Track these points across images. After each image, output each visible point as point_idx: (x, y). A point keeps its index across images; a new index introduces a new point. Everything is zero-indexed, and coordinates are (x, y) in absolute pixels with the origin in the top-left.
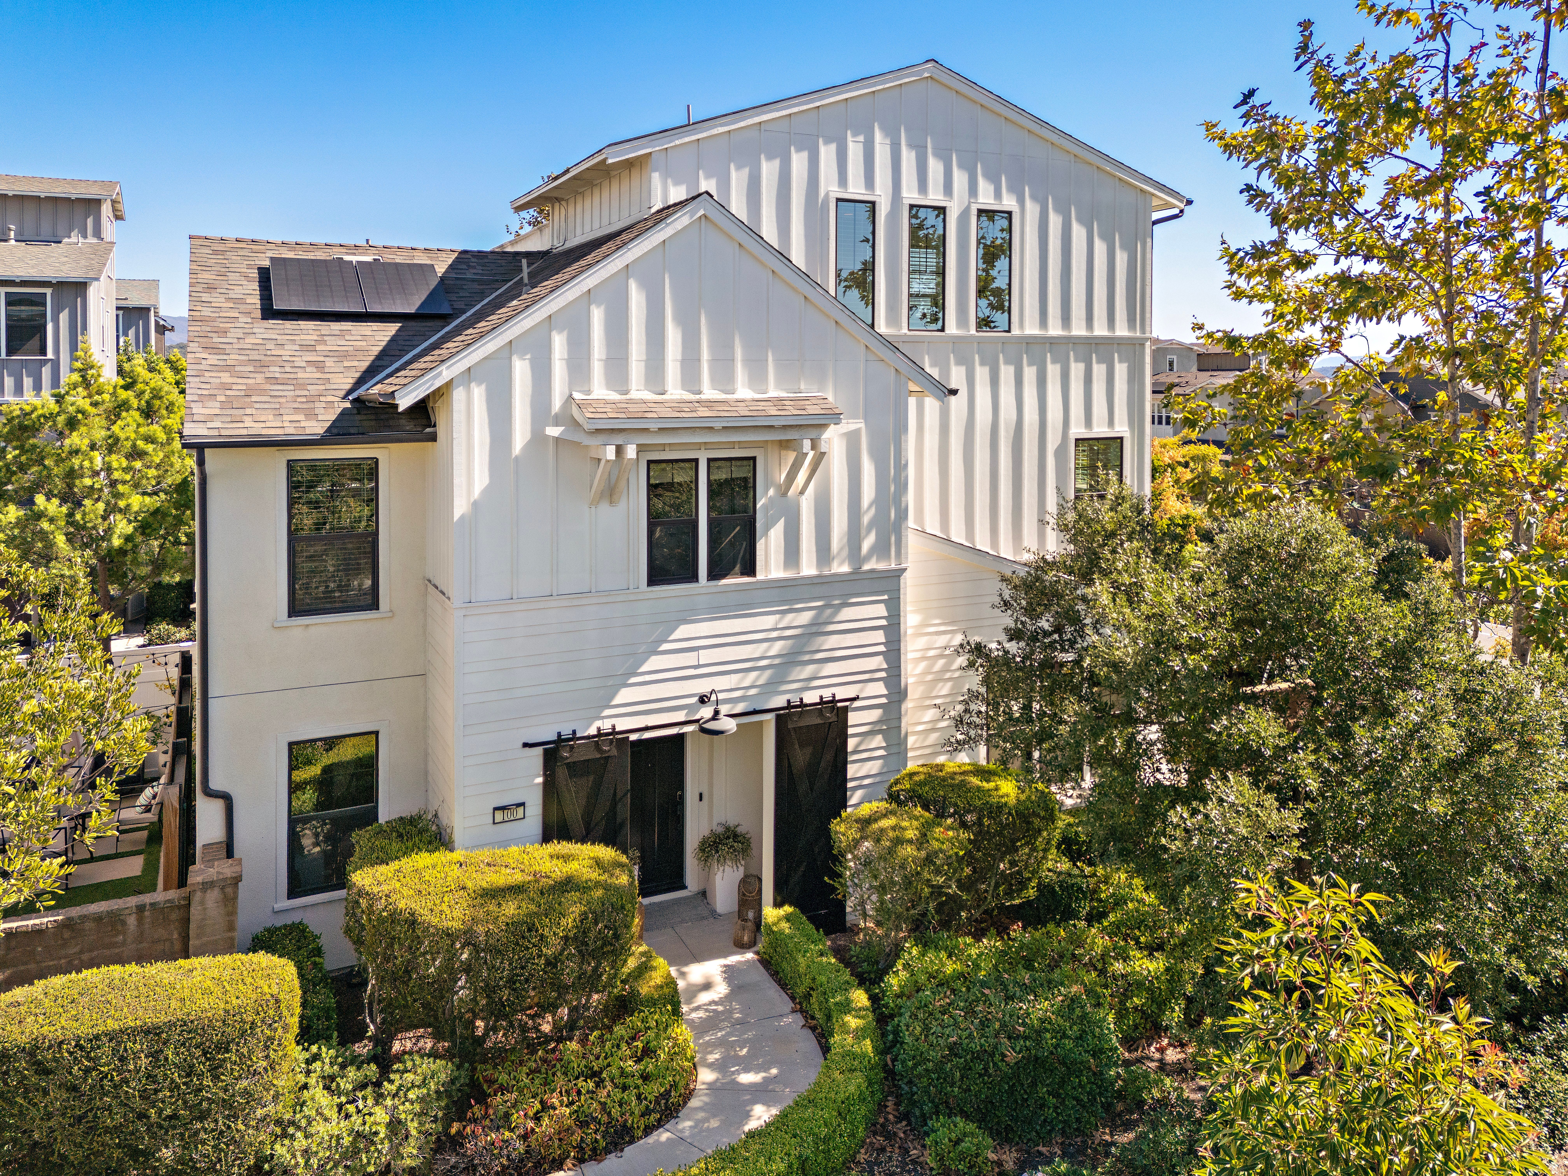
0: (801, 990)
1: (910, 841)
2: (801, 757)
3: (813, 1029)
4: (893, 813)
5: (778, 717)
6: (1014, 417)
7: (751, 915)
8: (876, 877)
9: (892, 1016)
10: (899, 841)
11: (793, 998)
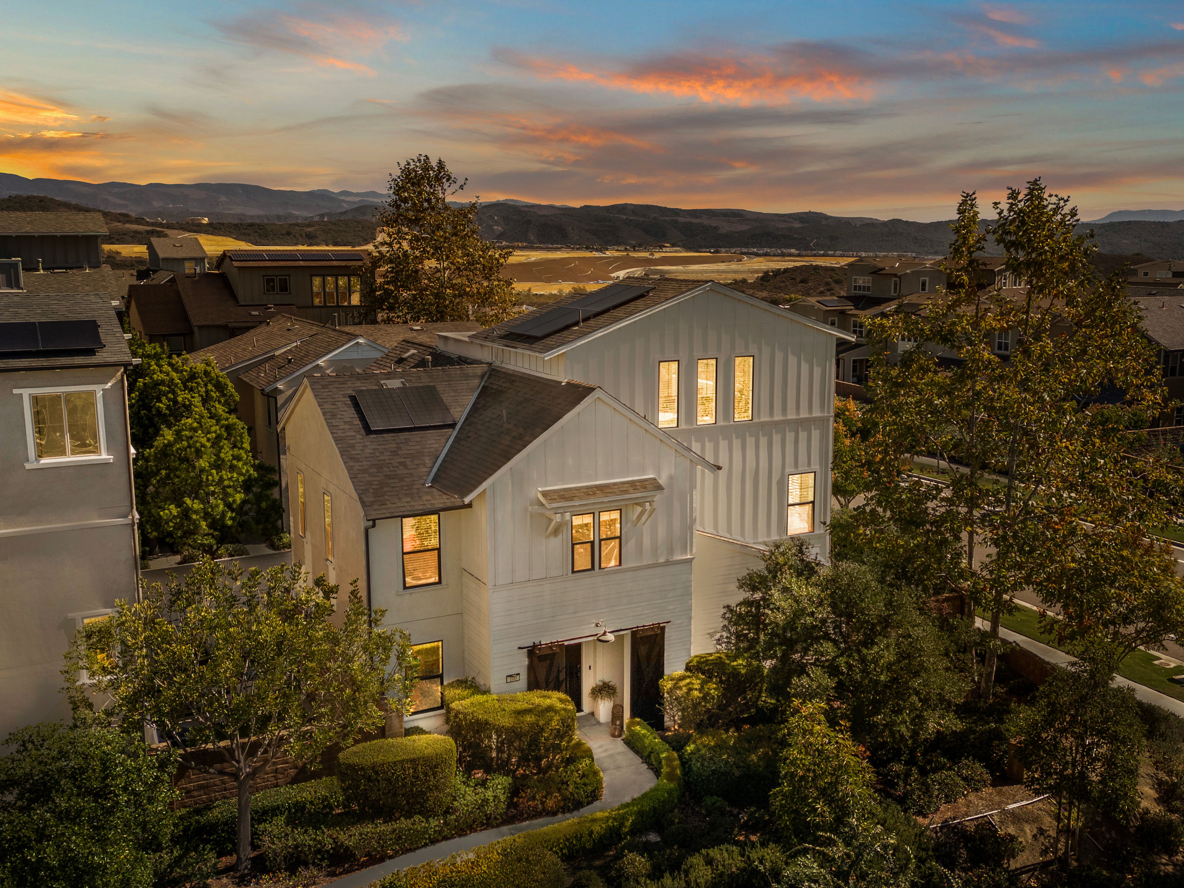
0: (646, 754)
1: (696, 689)
2: (643, 650)
3: (652, 769)
4: (689, 677)
5: (632, 632)
6: (755, 465)
7: (618, 723)
8: (680, 705)
9: (687, 763)
10: (690, 690)
11: (642, 757)
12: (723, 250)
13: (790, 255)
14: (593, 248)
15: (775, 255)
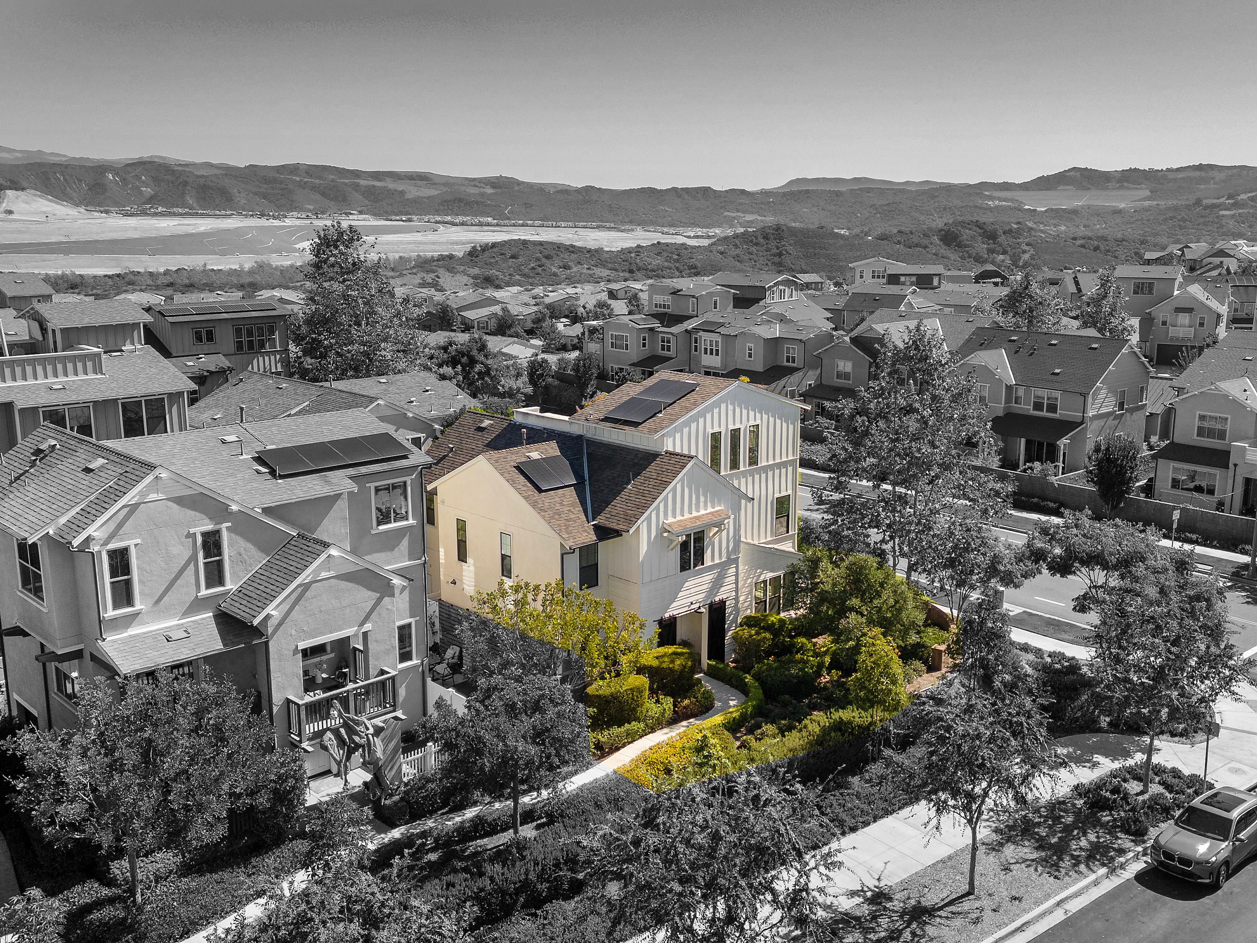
5: (709, 606)
12: (415, 218)
13: (488, 225)
14: (269, 215)
15: (472, 225)
